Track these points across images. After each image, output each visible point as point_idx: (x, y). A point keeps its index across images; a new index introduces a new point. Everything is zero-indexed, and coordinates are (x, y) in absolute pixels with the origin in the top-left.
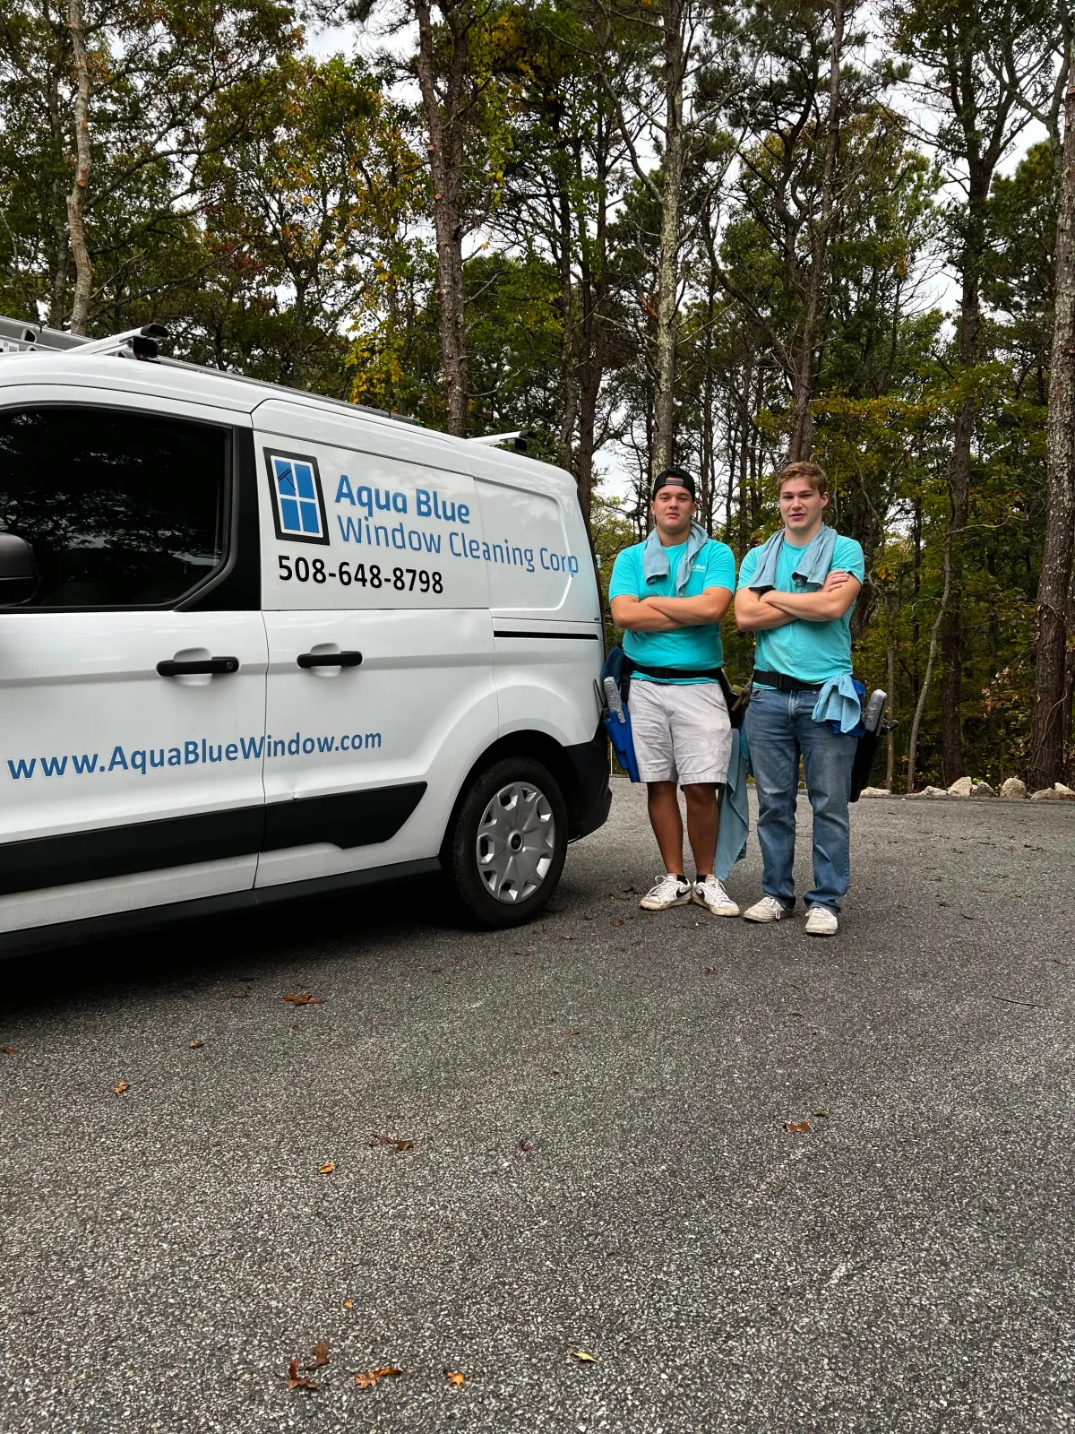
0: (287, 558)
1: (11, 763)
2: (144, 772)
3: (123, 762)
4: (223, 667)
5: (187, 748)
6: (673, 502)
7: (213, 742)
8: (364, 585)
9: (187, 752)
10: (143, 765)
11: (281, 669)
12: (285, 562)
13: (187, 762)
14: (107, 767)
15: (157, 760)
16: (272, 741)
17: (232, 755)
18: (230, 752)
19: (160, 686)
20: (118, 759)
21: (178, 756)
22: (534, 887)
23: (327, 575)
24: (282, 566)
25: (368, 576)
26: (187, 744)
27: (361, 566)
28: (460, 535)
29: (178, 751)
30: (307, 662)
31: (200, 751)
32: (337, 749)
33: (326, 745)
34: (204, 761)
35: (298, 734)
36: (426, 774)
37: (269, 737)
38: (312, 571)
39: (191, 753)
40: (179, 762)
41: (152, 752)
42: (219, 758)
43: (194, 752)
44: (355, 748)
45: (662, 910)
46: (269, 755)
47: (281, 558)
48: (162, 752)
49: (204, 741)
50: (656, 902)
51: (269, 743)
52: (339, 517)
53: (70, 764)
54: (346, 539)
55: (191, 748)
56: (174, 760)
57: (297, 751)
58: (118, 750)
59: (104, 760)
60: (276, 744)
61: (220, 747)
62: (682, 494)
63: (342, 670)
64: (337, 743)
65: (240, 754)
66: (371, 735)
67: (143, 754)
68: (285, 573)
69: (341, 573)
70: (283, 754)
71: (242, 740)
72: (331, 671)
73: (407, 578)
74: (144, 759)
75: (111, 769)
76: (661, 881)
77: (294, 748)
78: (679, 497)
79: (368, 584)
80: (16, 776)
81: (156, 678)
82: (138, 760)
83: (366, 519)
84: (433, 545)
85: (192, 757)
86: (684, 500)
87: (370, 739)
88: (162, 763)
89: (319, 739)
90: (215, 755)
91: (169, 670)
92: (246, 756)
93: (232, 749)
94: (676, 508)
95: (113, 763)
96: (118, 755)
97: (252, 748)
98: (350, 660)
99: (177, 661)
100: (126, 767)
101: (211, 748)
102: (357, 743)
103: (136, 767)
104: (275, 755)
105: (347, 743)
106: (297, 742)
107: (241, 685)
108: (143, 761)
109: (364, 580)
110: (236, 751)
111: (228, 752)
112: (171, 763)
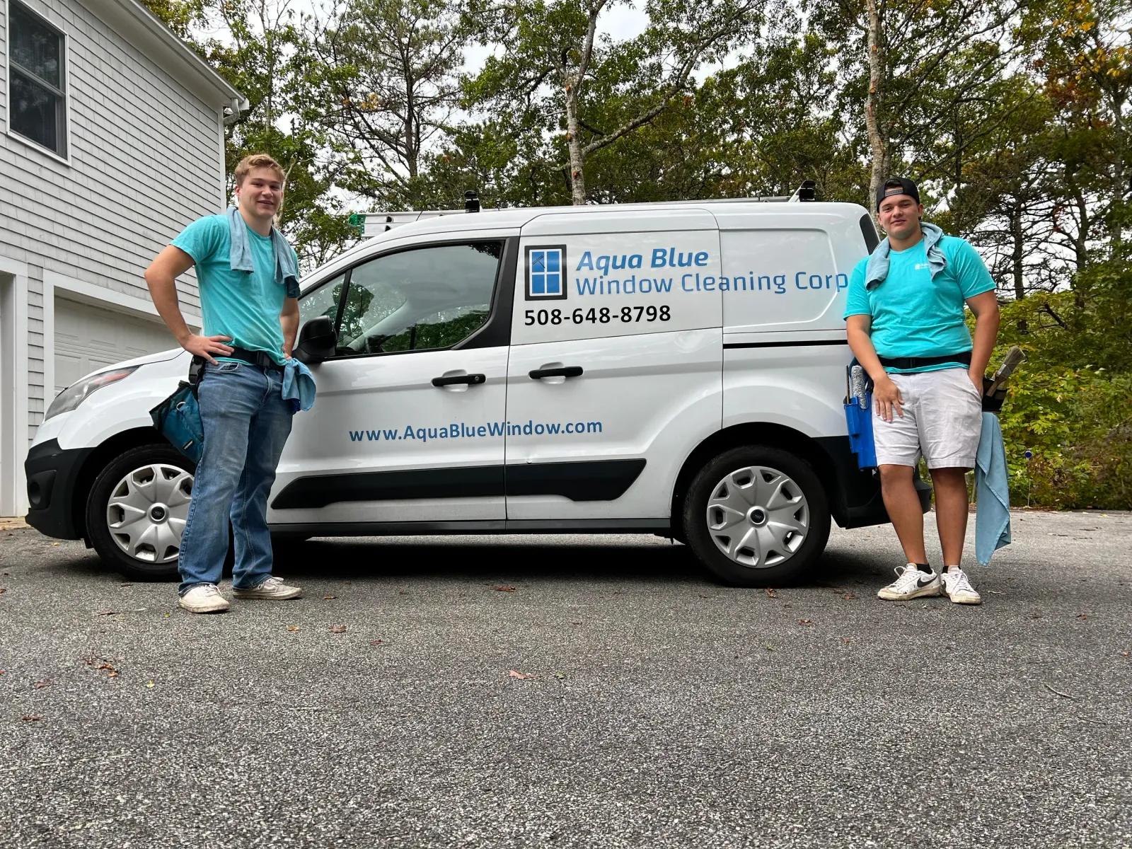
0: (532, 311)
1: (351, 433)
2: (425, 441)
3: (412, 435)
4: (475, 381)
5: (451, 428)
6: (896, 211)
7: (468, 425)
8: (594, 322)
9: (452, 431)
10: (424, 437)
11: (518, 380)
12: (529, 314)
13: (452, 436)
14: (403, 437)
15: (433, 434)
16: (511, 425)
17: (481, 433)
18: (481, 431)
19: (435, 392)
20: (409, 433)
21: (446, 433)
22: (782, 558)
23: (562, 319)
24: (527, 317)
25: (598, 315)
26: (451, 426)
27: (593, 310)
28: (694, 276)
29: (446, 429)
30: (537, 375)
31: (460, 430)
32: (563, 432)
33: (554, 429)
34: (463, 436)
35: (531, 422)
36: (644, 453)
37: (509, 423)
38: (550, 317)
39: (455, 431)
40: (446, 436)
41: (430, 430)
42: (473, 435)
43: (456, 430)
44: (578, 432)
45: (900, 600)
46: (509, 434)
47: (527, 312)
48: (436, 430)
49: (463, 424)
50: (894, 593)
51: (509, 427)
52: (578, 280)
53: (382, 434)
54: (581, 293)
55: (454, 428)
56: (443, 435)
57: (531, 432)
58: (409, 428)
59: (401, 433)
60: (514, 427)
61: (473, 428)
62: (903, 201)
63: (566, 380)
64: (563, 428)
65: (488, 432)
66: (592, 423)
67: (424, 431)
68: (529, 321)
69: (574, 316)
70: (520, 434)
71: (489, 424)
72: (559, 380)
73: (634, 313)
74: (424, 434)
75: (405, 438)
76: (901, 572)
77: (528, 430)
78: (902, 204)
79: (597, 321)
80: (354, 439)
81: (432, 388)
82: (421, 434)
83: (601, 277)
84: (666, 286)
85: (455, 433)
86: (907, 206)
87: (592, 426)
88: (435, 436)
89: (547, 425)
90: (470, 433)
91: (439, 383)
92: (492, 434)
93: (482, 429)
94: (900, 215)
95: (406, 435)
96: (409, 432)
97: (496, 430)
98: (573, 373)
99: (445, 377)
100: (414, 438)
101: (467, 428)
102: (580, 428)
103: (419, 437)
104: (514, 434)
105: (571, 428)
106: (530, 427)
107: (486, 390)
108: (424, 435)
109: (594, 319)
110: (485, 431)
111: (479, 431)
112: (441, 436)
